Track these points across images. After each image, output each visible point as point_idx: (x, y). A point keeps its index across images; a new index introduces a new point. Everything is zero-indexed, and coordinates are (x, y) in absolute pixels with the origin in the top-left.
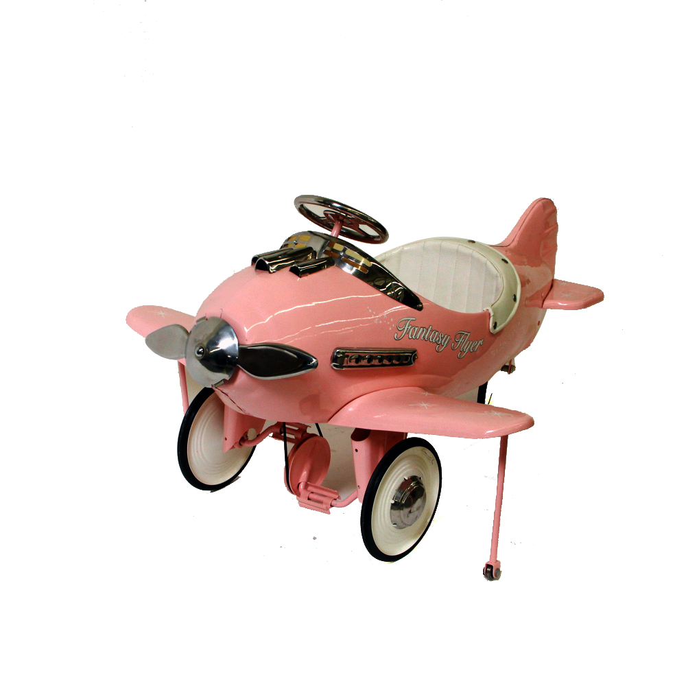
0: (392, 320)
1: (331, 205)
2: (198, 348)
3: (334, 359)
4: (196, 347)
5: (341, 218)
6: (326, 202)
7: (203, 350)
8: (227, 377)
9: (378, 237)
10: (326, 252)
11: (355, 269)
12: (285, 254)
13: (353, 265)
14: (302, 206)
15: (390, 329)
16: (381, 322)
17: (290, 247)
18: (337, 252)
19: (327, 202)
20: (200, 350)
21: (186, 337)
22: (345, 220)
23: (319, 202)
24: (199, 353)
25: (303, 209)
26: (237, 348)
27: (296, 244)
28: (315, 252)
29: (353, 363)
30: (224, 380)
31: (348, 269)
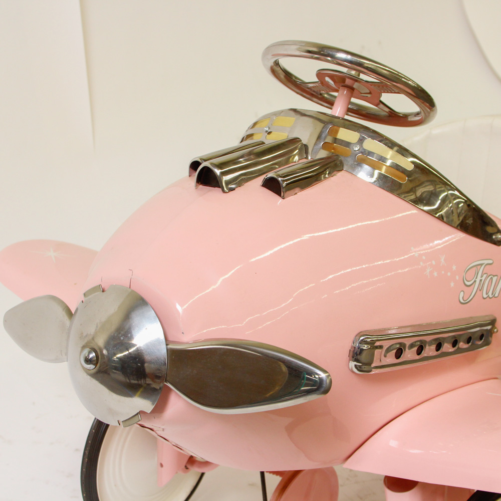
0: (454, 268)
1: (332, 57)
2: (86, 351)
3: (356, 355)
4: (84, 347)
5: (348, 82)
6: (322, 52)
7: (97, 356)
8: (146, 405)
9: (418, 114)
10: (326, 146)
11: (376, 172)
12: (250, 154)
13: (374, 166)
14: (277, 63)
15: (452, 284)
16: (435, 274)
17: (257, 139)
18: (348, 144)
19: (326, 52)
20: (91, 356)
21: (67, 322)
22: (356, 85)
23: (309, 52)
24: (88, 361)
25: (278, 69)
26: (165, 351)
27: (269, 133)
28: (306, 147)
29: (391, 359)
30: (142, 413)
31: (365, 175)
